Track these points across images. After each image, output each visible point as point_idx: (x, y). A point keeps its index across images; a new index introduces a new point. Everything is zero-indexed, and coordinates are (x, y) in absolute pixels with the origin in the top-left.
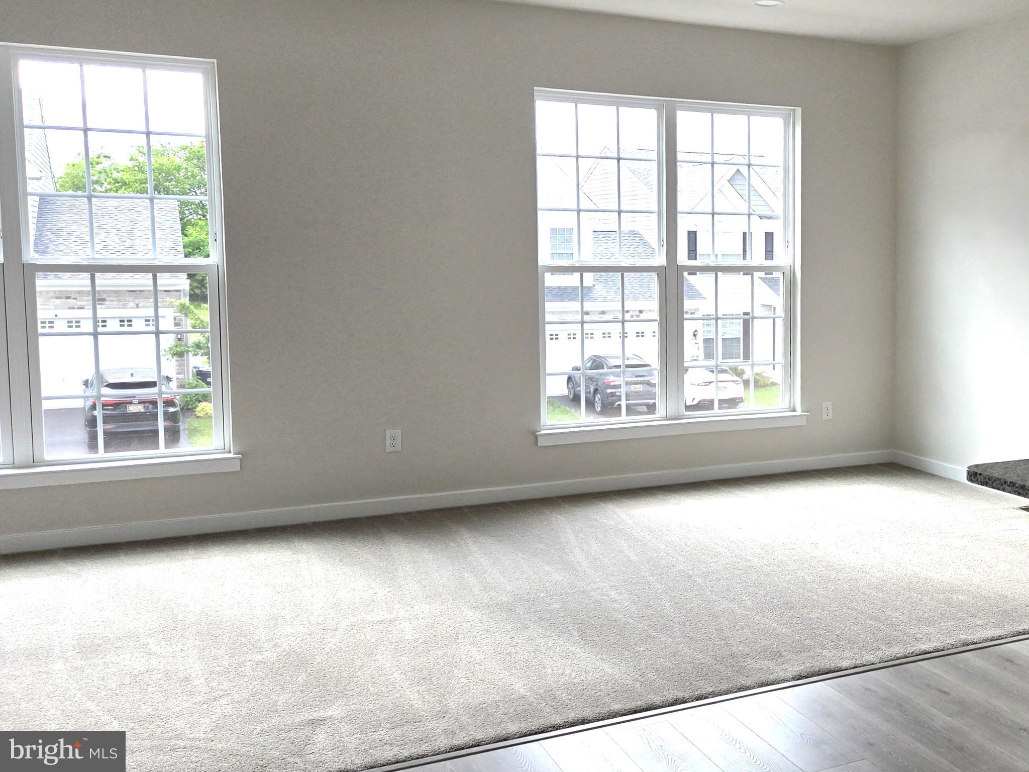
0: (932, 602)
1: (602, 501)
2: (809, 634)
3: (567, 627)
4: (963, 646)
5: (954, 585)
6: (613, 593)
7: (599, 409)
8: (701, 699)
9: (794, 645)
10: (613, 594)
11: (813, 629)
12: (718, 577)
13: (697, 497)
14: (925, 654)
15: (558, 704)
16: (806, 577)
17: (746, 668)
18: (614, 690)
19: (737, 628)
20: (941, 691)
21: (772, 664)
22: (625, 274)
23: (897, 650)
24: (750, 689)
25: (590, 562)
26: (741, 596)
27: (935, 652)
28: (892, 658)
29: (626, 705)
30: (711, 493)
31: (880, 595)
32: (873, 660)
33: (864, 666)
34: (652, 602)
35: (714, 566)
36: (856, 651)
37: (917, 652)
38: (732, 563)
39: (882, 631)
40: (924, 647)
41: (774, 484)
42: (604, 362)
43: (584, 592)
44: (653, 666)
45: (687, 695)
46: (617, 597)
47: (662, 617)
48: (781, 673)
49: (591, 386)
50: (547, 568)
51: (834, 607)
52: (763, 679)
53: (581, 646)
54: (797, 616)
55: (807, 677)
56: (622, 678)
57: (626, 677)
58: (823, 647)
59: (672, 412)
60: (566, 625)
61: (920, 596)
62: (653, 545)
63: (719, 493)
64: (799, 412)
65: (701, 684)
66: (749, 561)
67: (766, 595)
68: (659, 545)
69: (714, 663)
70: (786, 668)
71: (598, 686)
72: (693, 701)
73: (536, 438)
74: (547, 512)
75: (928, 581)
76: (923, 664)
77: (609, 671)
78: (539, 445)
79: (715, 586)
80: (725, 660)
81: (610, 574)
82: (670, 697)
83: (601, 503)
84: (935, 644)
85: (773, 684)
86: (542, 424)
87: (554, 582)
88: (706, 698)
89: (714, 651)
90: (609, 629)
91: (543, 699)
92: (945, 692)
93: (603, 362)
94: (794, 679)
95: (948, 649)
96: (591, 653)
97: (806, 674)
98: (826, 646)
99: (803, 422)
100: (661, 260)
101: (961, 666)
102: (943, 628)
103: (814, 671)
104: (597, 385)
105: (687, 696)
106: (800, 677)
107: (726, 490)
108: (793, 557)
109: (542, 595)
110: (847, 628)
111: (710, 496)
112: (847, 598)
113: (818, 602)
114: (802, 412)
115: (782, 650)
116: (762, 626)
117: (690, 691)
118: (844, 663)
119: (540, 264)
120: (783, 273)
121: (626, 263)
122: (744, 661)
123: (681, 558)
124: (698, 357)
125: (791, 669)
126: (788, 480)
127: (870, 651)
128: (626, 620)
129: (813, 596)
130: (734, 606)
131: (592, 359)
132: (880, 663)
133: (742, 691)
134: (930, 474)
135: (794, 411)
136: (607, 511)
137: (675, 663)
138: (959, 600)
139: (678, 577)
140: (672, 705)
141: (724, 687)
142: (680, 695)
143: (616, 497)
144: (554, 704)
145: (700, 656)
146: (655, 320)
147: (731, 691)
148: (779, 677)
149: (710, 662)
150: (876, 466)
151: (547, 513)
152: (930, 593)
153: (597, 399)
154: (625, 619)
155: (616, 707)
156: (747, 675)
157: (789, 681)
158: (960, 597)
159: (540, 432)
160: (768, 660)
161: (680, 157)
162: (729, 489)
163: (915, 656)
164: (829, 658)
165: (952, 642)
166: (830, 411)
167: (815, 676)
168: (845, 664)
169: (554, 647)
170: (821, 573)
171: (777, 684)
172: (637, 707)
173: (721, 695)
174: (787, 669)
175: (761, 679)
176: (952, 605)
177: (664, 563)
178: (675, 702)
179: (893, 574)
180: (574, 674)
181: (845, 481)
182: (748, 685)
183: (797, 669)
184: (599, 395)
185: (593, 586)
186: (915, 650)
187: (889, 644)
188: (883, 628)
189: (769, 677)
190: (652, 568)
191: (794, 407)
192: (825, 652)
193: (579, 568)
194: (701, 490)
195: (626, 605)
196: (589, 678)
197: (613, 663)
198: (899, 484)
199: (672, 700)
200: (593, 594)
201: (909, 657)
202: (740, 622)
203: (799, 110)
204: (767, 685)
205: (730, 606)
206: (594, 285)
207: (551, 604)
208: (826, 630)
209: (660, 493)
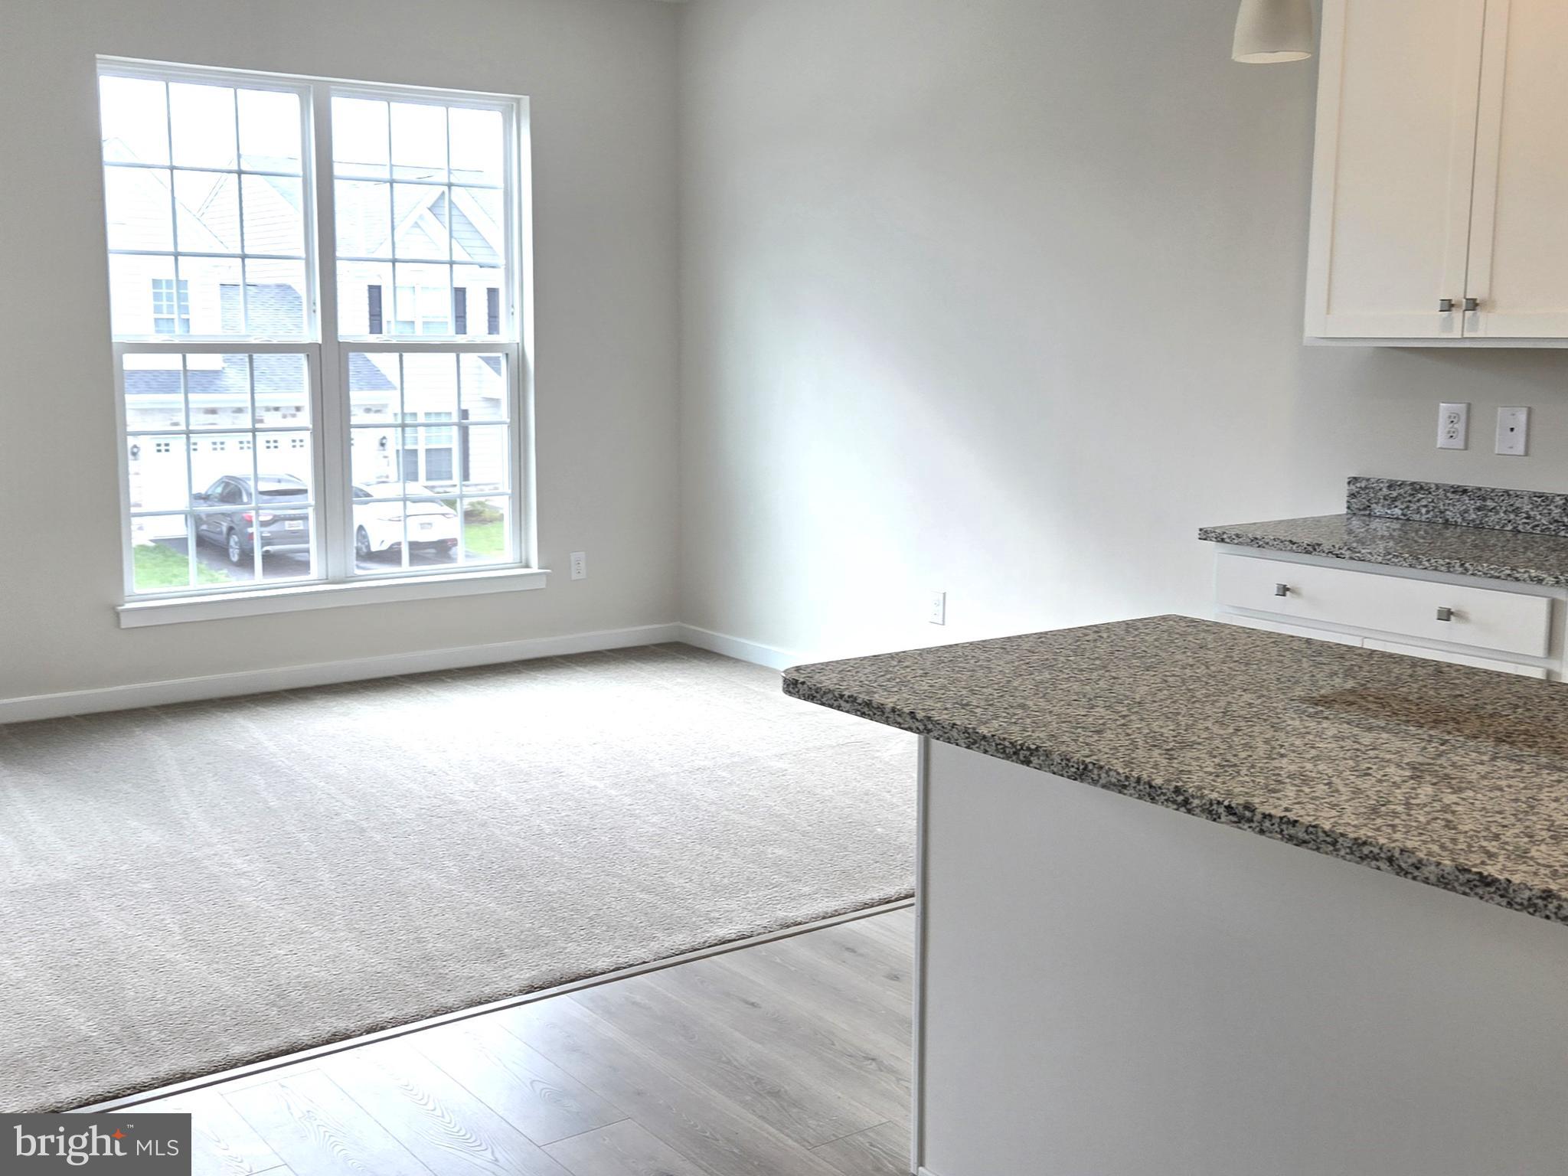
0: (734, 860)
1: (227, 712)
2: (546, 917)
3: (163, 920)
4: (781, 929)
5: (768, 832)
6: (239, 861)
7: (235, 558)
8: (375, 1031)
9: (522, 937)
10: (239, 863)
11: (552, 909)
12: (406, 831)
13: (378, 703)
14: (724, 943)
15: (142, 1049)
16: (544, 826)
17: (448, 976)
18: (234, 1022)
19: (435, 911)
20: (747, 1002)
21: (487, 969)
22: (255, 356)
23: (681, 939)
24: (452, 1012)
25: (205, 811)
26: (442, 860)
27: (738, 940)
28: (673, 951)
29: (255, 1046)
30: (401, 695)
31: (656, 852)
32: (645, 956)
33: (631, 966)
34: (300, 874)
35: (401, 813)
36: (619, 942)
37: (712, 941)
38: (429, 806)
39: (658, 910)
40: (722, 932)
41: (499, 680)
42: (243, 487)
43: (192, 860)
44: (299, 980)
45: (352, 1025)
46: (245, 867)
47: (316, 898)
48: (502, 983)
49: (223, 523)
50: (134, 824)
51: (586, 874)
52: (474, 994)
53: (184, 951)
54: (529, 889)
55: (542, 988)
56: (248, 1001)
57: (256, 999)
58: (569, 939)
59: (335, 571)
60: (162, 917)
61: (716, 852)
62: (305, 781)
63: (412, 694)
64: (535, 568)
65: (375, 1006)
66: (455, 803)
67: (481, 858)
68: (313, 781)
69: (397, 970)
70: (511, 974)
71: (210, 1015)
72: (361, 1035)
73: (117, 615)
74: (138, 731)
75: (729, 827)
76: (720, 961)
77: (228, 990)
78: (123, 627)
79: (402, 846)
80: (414, 965)
81: (235, 830)
82: (325, 1029)
83: (225, 715)
84: (738, 927)
85: (490, 1002)
86: (126, 593)
87: (145, 845)
88: (383, 1028)
89: (398, 951)
90: (231, 921)
91: (119, 1041)
92: (753, 1004)
93: (240, 486)
94: (522, 992)
95: (759, 934)
96: (200, 962)
97: (541, 983)
98: (573, 936)
99: (542, 584)
100: (312, 334)
101: (778, 960)
102: (751, 901)
103: (553, 978)
104: (232, 521)
105: (352, 1027)
106: (532, 989)
107: (422, 690)
108: (525, 796)
109: (124, 868)
110: (606, 907)
111: (397, 701)
112: (607, 858)
113: (562, 865)
114: (539, 568)
115: (504, 946)
116: (474, 908)
117: (358, 1018)
118: (599, 963)
119: (114, 340)
120: (507, 355)
121: (256, 339)
122: (445, 966)
123: (350, 802)
124: (387, 477)
125: (517, 976)
126: (520, 672)
127: (640, 942)
128: (259, 904)
129: (553, 856)
130: (431, 877)
131: (223, 482)
132: (655, 960)
133: (441, 1014)
134: (732, 659)
135: (527, 566)
136: (234, 727)
137: (335, 973)
138: (774, 855)
139: (344, 831)
140: (328, 1042)
141: (412, 1009)
142: (341, 1025)
143: (249, 705)
144: (136, 1049)
145: (375, 960)
146: (307, 429)
147: (422, 1016)
148: (498, 990)
149: (390, 970)
150: (653, 647)
151: (137, 733)
152: (733, 846)
153: (232, 543)
154: (256, 904)
155: (238, 1050)
156: (449, 988)
157: (515, 996)
158: (776, 851)
159: (123, 605)
160: (482, 963)
161: (338, 170)
162: (428, 689)
163: (709, 947)
164: (578, 956)
165: (765, 923)
166: (583, 564)
167: (555, 986)
168: (601, 964)
169: (141, 954)
170: (566, 818)
171: (495, 1001)
172: (271, 1049)
173: (406, 1023)
174: (511, 977)
175: (471, 993)
176: (765, 864)
177: (322, 810)
178: (333, 1037)
179: (677, 817)
180: (170, 998)
181: (606, 673)
182: (450, 1005)
183: (525, 976)
184: (235, 537)
185: (207, 850)
186: (709, 938)
187: (669, 930)
188: (661, 904)
189: (483, 989)
190: (304, 819)
191: (527, 560)
192: (571, 946)
193: (186, 822)
194: (384, 691)
195: (259, 880)
196: (195, 1004)
197: (235, 977)
198: (686, 675)
199: (329, 1034)
200: (206, 863)
201: (699, 949)
202: (439, 902)
203: (526, 100)
204: (480, 1003)
205: (425, 876)
206: (223, 368)
207: (139, 882)
208: (572, 911)
209: (319, 697)
